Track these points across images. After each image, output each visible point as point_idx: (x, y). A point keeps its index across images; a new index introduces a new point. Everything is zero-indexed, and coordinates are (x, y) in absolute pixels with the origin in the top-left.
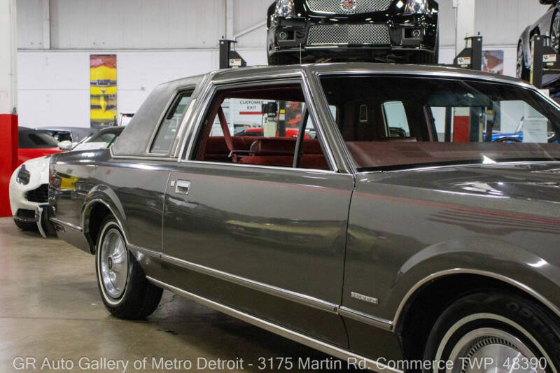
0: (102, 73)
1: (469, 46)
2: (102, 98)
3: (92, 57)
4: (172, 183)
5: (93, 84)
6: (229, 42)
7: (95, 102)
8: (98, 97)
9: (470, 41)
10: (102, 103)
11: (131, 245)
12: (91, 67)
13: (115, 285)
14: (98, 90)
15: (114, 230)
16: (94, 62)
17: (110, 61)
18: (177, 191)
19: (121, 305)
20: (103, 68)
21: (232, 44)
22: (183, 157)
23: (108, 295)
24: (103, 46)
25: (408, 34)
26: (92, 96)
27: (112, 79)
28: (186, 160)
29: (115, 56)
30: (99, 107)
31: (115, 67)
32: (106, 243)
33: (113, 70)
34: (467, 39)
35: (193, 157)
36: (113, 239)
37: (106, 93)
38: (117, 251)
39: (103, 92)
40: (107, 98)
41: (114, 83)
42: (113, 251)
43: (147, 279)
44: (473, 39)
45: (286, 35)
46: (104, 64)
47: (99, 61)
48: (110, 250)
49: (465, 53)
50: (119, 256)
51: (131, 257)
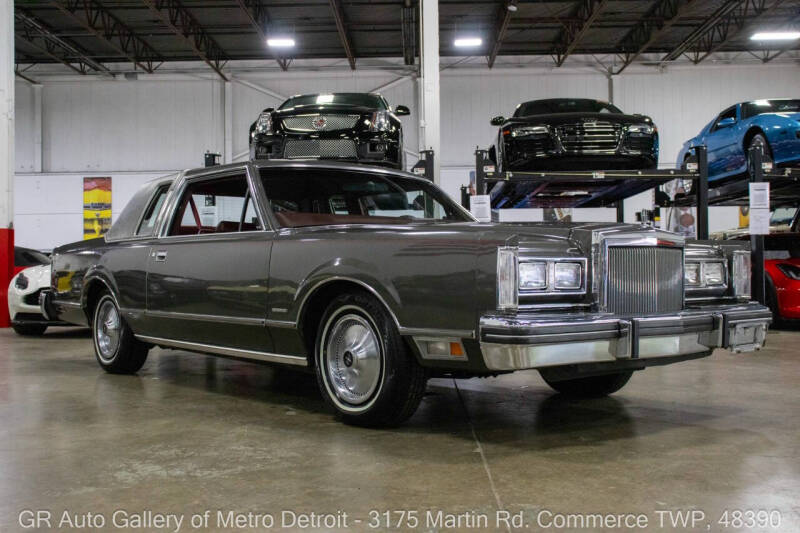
0: (96, 196)
1: (424, 158)
2: (96, 222)
3: (86, 180)
4: (153, 255)
5: (86, 207)
6: (213, 156)
7: (89, 226)
8: (92, 220)
9: (424, 155)
10: (96, 226)
11: (123, 309)
12: (85, 190)
13: (108, 348)
14: (92, 214)
15: (108, 302)
16: (88, 185)
17: (104, 183)
18: (157, 259)
19: (114, 362)
20: (97, 191)
21: (216, 158)
22: (163, 234)
23: (103, 357)
24: (96, 169)
25: (373, 148)
26: (86, 220)
27: (107, 202)
28: (165, 236)
29: (109, 179)
30: (93, 231)
31: (110, 190)
32: (102, 313)
33: (108, 193)
34: (421, 153)
35: (170, 234)
36: (108, 309)
37: (101, 217)
38: (111, 319)
39: (98, 215)
40: (101, 221)
41: (108, 207)
42: (107, 319)
43: (136, 338)
44: (427, 152)
45: (265, 150)
46: (99, 187)
47: (93, 184)
48: (105, 318)
49: (420, 164)
50: (112, 322)
51: (122, 319)
